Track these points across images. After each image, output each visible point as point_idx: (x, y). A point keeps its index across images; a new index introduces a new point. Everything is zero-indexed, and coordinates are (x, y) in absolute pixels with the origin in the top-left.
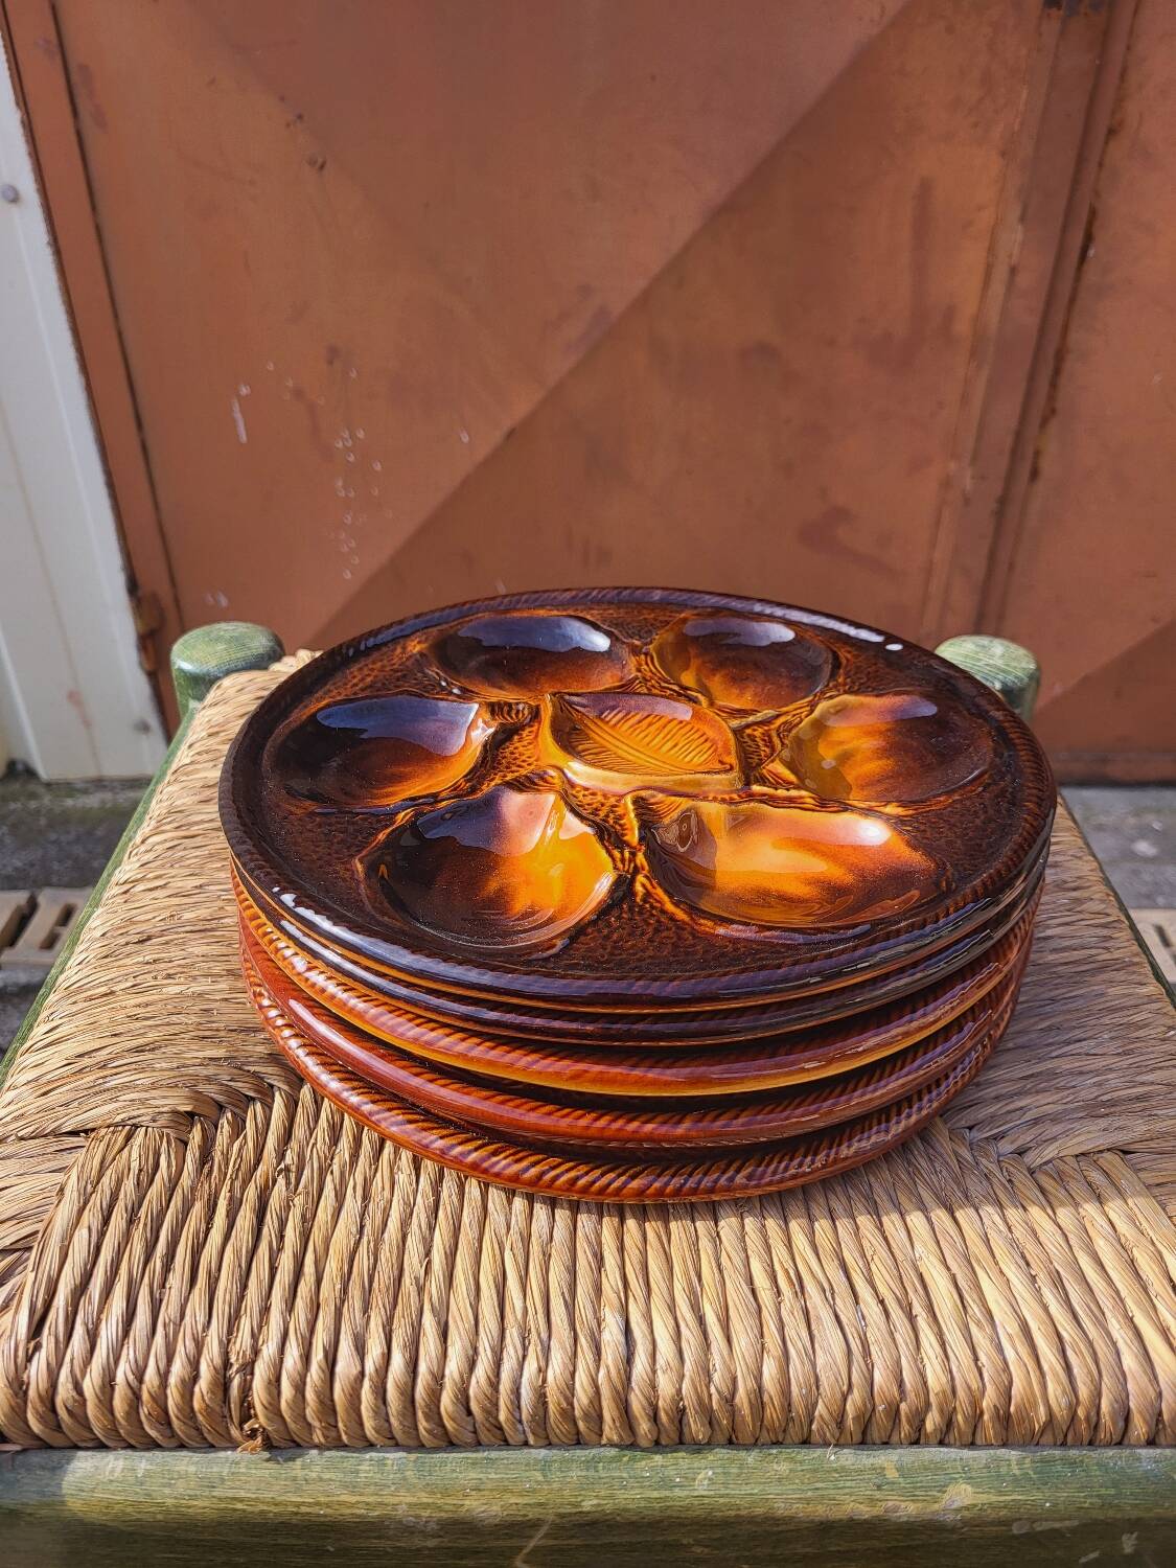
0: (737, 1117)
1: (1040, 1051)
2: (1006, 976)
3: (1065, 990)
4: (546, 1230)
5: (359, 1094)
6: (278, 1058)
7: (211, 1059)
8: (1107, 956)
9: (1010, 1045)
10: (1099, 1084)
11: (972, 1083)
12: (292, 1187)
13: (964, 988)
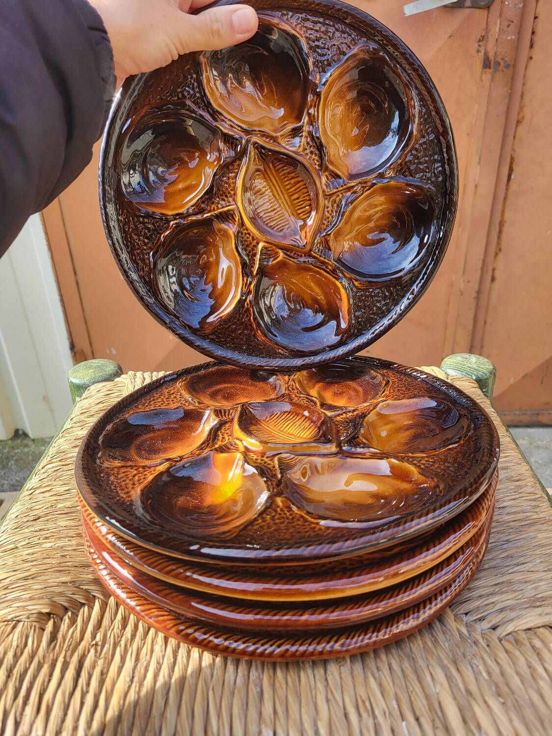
0: (333, 612)
1: (502, 570)
2: (480, 529)
3: (514, 536)
4: (232, 678)
5: (135, 601)
6: (98, 582)
7: (63, 583)
8: (536, 516)
9: (486, 567)
10: (536, 588)
11: (466, 588)
12: (98, 654)
13: (455, 538)
